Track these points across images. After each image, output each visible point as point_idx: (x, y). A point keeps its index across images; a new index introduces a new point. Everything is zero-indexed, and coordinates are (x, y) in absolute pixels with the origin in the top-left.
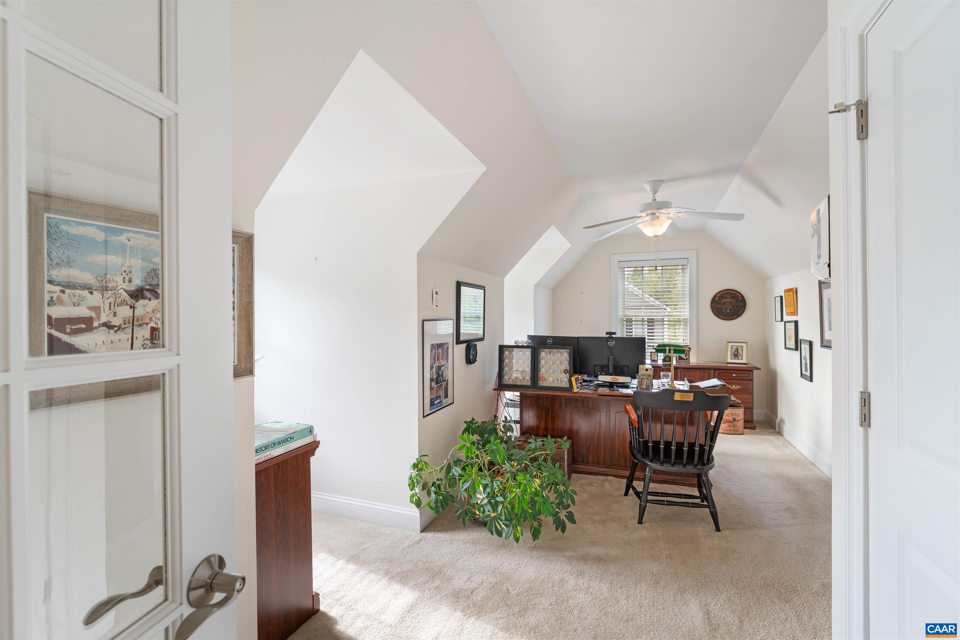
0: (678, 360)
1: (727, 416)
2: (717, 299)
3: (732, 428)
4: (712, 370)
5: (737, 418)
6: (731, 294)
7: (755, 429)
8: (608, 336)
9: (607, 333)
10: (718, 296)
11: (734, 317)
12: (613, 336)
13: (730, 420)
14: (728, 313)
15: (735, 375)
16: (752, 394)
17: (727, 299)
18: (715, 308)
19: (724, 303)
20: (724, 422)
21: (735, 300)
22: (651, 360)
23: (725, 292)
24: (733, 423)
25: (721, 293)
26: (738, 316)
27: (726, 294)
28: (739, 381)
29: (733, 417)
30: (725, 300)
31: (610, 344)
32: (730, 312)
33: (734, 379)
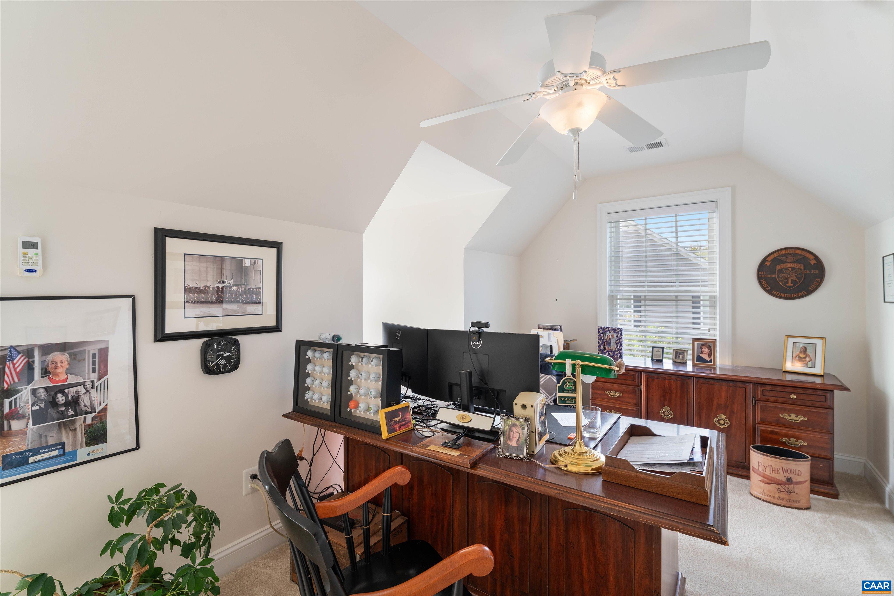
0: (695, 362)
1: (774, 472)
2: (768, 264)
3: (783, 495)
4: (751, 385)
5: (795, 479)
6: (794, 255)
7: (837, 498)
8: (475, 329)
9: (473, 324)
10: (769, 259)
11: (800, 294)
12: (486, 330)
13: (781, 480)
14: (790, 287)
15: (795, 397)
16: (831, 433)
17: (787, 264)
18: (766, 279)
19: (781, 271)
20: (769, 482)
21: (802, 266)
22: (653, 360)
23: (783, 252)
24: (787, 486)
25: (776, 255)
26: (809, 292)
27: (785, 255)
28: (803, 408)
29: (787, 475)
30: (783, 266)
31: (474, 345)
32: (792, 285)
33: (792, 403)
